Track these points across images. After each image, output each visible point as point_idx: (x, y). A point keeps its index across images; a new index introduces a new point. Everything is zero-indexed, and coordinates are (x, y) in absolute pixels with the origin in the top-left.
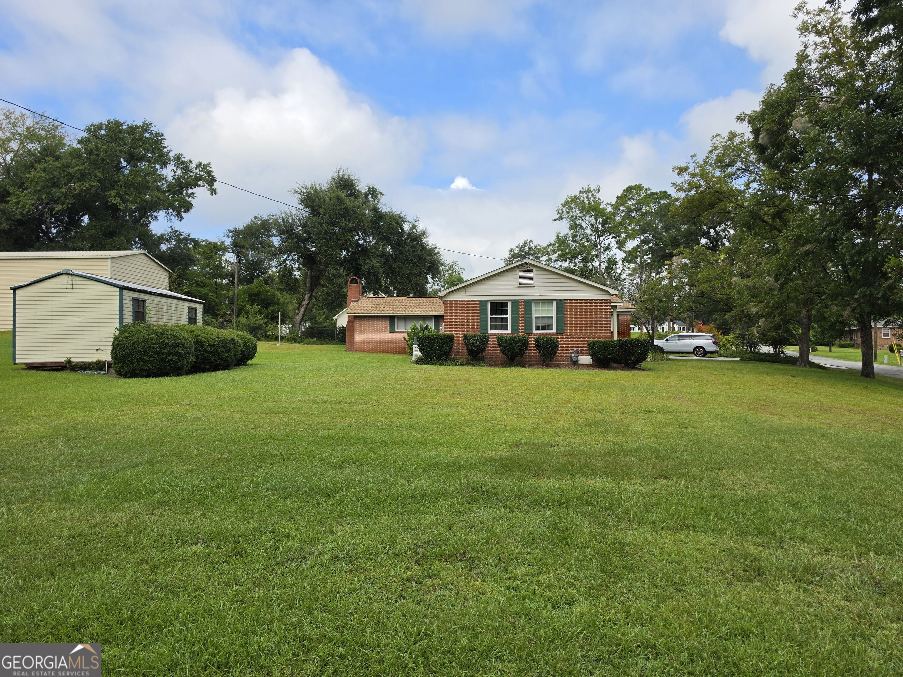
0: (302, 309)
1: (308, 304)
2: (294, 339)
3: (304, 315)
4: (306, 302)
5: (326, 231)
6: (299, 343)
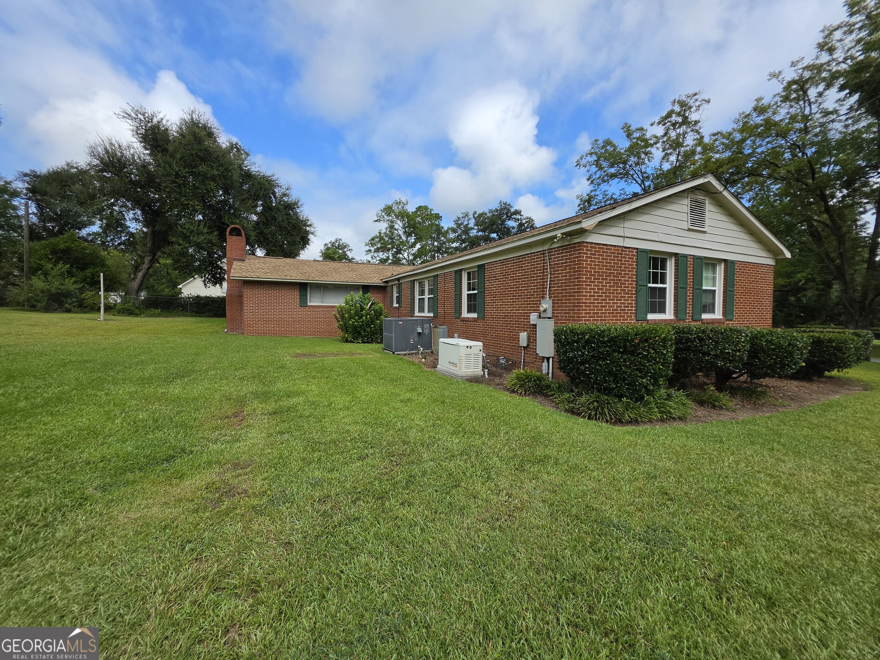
0: (140, 275)
1: (149, 268)
2: (128, 310)
3: (142, 282)
4: (145, 266)
5: (177, 174)
6: (137, 315)
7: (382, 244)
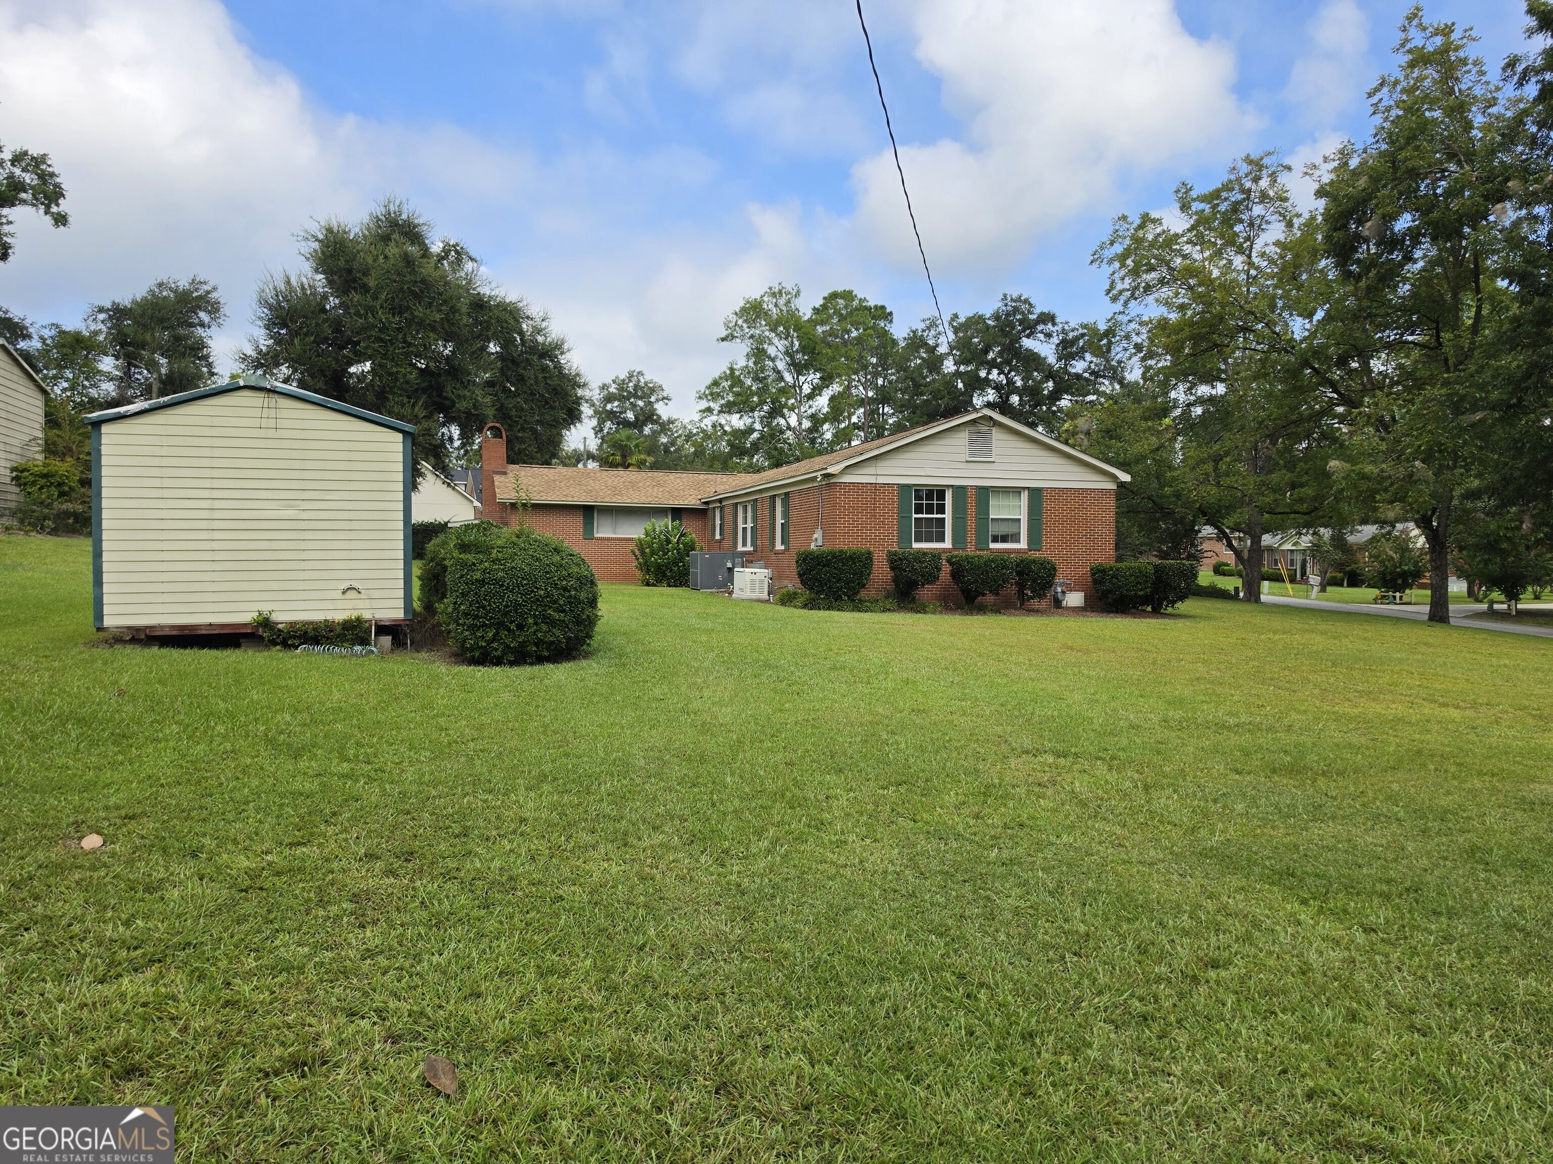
7: (737, 395)
